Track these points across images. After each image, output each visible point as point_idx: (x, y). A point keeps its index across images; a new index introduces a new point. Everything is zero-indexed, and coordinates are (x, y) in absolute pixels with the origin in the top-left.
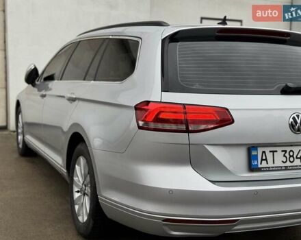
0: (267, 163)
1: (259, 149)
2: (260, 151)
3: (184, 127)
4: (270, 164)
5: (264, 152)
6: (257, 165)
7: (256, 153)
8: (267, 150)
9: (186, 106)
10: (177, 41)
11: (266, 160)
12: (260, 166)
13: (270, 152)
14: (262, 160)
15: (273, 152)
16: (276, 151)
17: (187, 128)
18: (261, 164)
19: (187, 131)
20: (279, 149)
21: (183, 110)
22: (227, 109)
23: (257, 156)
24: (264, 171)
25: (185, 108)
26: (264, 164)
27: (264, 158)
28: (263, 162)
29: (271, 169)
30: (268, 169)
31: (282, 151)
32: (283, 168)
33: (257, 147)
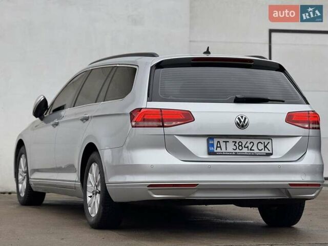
0: (221, 150)
1: (215, 139)
2: (216, 141)
3: (161, 124)
4: (224, 150)
5: (219, 142)
6: (214, 150)
7: (213, 142)
8: (221, 140)
9: (162, 110)
10: (162, 67)
11: (220, 147)
12: (215, 151)
13: (224, 142)
14: (217, 147)
15: (226, 142)
16: (228, 142)
17: (163, 124)
18: (216, 149)
19: (163, 126)
20: (231, 140)
21: (160, 113)
22: (190, 112)
23: (213, 144)
24: (218, 155)
25: (161, 111)
26: (219, 150)
27: (219, 146)
28: (218, 148)
29: (224, 153)
30: (222, 154)
31: (233, 142)
32: (234, 154)
33: (213, 138)
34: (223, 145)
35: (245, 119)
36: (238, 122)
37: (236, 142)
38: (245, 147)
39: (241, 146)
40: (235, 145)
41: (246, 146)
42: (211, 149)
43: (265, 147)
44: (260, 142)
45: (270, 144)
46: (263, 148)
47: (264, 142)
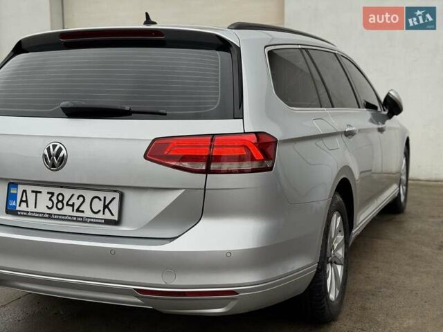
0: (27, 206)
1: (19, 186)
4: (31, 208)
5: (25, 191)
7: (15, 192)
8: (29, 189)
11: (26, 202)
13: (33, 192)
14: (21, 201)
15: (37, 192)
16: (40, 192)
18: (20, 206)
20: (45, 190)
23: (16, 195)
24: (20, 215)
27: (24, 199)
28: (22, 203)
29: (29, 214)
30: (26, 214)
31: (48, 193)
32: (46, 216)
33: (17, 185)
34: (31, 197)
35: (60, 149)
36: (47, 154)
37: (53, 194)
38: (67, 205)
39: (62, 202)
40: (50, 199)
41: (69, 203)
42: (12, 203)
43: (106, 207)
44: (96, 197)
45: (116, 202)
46: (102, 209)
47: (105, 198)
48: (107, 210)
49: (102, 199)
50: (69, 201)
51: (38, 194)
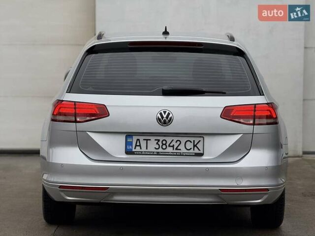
0: (141, 148)
1: (134, 137)
3: (73, 119)
4: (144, 149)
5: (138, 140)
6: (132, 150)
7: (131, 140)
8: (141, 138)
9: (76, 103)
11: (140, 146)
12: (134, 150)
13: (144, 140)
14: (136, 146)
15: (147, 140)
16: (150, 140)
17: (76, 119)
18: (135, 148)
19: (76, 122)
20: (153, 138)
21: (74, 106)
22: (105, 106)
23: (132, 142)
24: (137, 154)
26: (138, 149)
27: (138, 144)
28: (137, 147)
29: (143, 153)
30: (141, 153)
31: (155, 140)
32: (155, 153)
33: (132, 136)
34: (143, 144)
35: (169, 114)
36: (160, 117)
37: (159, 140)
38: (169, 146)
39: (165, 144)
40: (157, 143)
41: (171, 145)
42: (129, 147)
43: (195, 146)
44: (188, 141)
45: (201, 143)
46: (193, 148)
47: (194, 141)
48: (195, 148)
49: (193, 142)
50: (170, 144)
51: (148, 141)
